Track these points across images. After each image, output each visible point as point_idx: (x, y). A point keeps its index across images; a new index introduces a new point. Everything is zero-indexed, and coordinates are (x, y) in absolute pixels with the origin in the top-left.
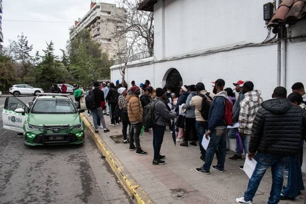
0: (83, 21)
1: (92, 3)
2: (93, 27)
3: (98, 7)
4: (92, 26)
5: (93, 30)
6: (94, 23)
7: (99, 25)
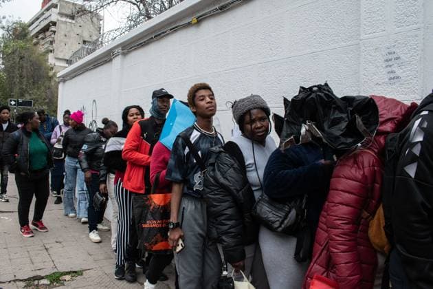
2: (43, 39)
3: (55, 6)
4: (40, 37)
5: (42, 42)
6: (45, 32)
7: (53, 36)
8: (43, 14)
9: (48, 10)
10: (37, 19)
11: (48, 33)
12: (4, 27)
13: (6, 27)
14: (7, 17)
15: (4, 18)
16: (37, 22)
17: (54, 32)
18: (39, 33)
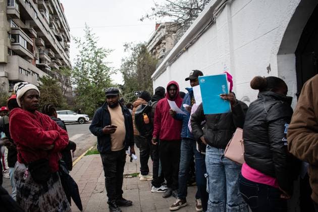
0: (149, 44)
1: (157, 24)
2: (159, 49)
3: (163, 27)
4: (157, 48)
5: (158, 51)
6: (159, 44)
7: (164, 46)
8: (157, 33)
9: (159, 30)
10: (154, 37)
11: (161, 45)
12: (132, 49)
13: (133, 48)
14: (134, 43)
15: (132, 43)
16: (154, 39)
17: (165, 43)
18: (156, 45)
